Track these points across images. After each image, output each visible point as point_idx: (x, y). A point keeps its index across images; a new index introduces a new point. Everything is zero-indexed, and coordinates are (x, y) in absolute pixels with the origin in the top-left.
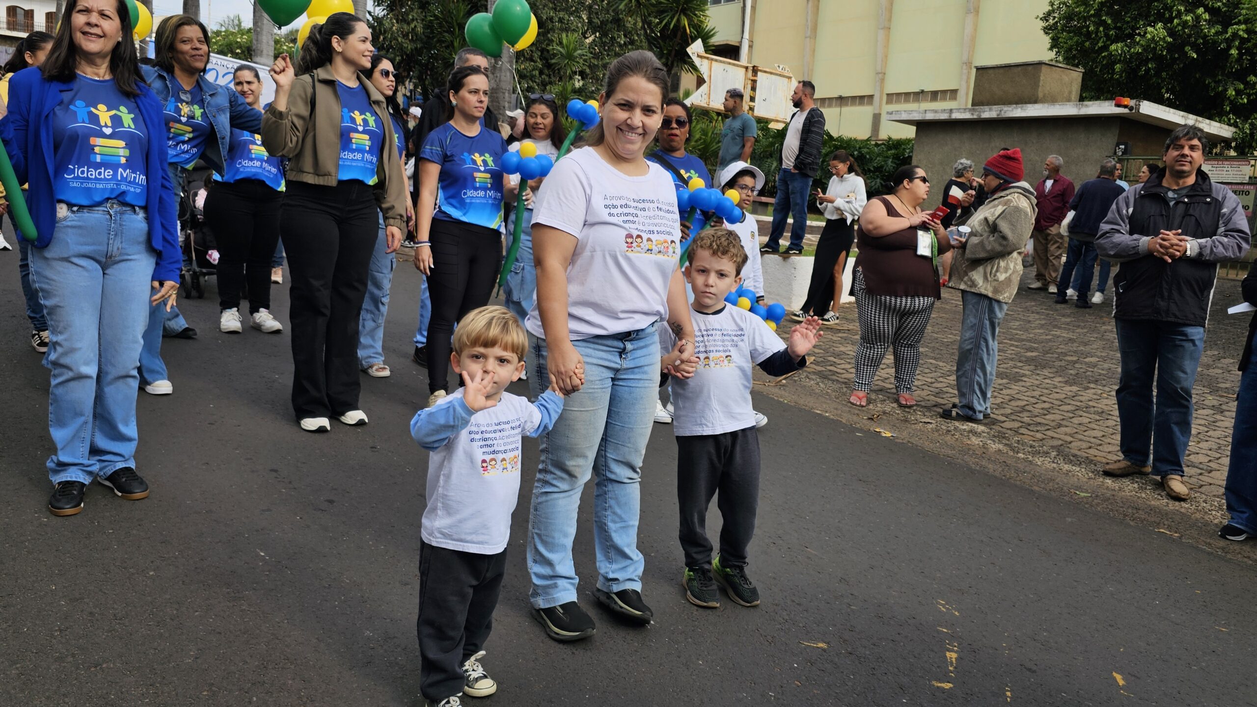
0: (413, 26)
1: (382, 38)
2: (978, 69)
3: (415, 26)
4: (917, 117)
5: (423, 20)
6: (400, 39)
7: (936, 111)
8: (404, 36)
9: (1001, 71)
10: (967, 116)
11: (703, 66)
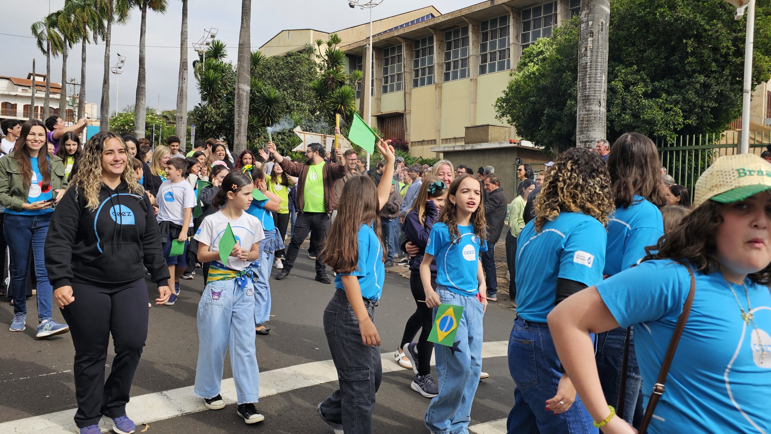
2: (466, 128)
4: (442, 150)
9: (474, 129)
11: (302, 136)
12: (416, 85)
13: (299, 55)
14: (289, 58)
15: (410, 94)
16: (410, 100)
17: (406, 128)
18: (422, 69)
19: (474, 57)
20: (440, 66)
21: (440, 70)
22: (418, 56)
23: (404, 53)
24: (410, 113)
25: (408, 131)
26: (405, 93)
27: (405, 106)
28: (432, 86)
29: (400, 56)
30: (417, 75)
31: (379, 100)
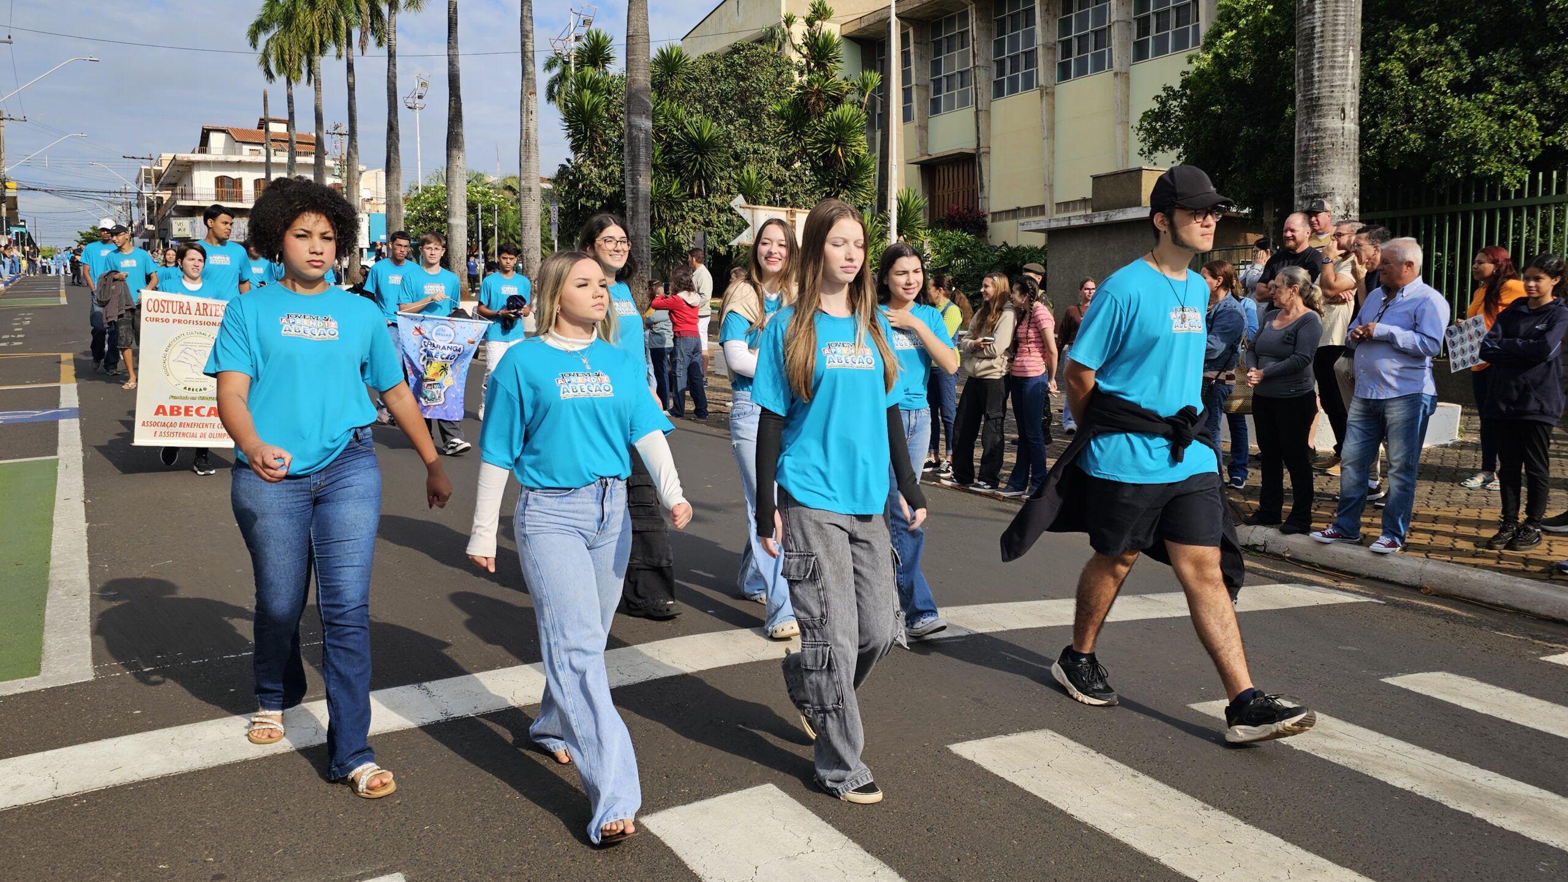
0: (610, 170)
1: (581, 185)
2: (1096, 178)
3: (612, 171)
4: (1044, 226)
5: (620, 164)
6: (598, 185)
7: (1058, 220)
8: (601, 182)
9: (1112, 178)
10: (1082, 222)
11: (746, 215)
12: (999, 93)
13: (756, 48)
14: (736, 56)
15: (988, 112)
16: (989, 126)
17: (982, 184)
18: (1011, 57)
19: (1122, 24)
20: (1049, 48)
21: (1050, 57)
22: (1002, 32)
23: (973, 26)
24: (989, 153)
25: (986, 189)
26: (977, 112)
27: (978, 139)
28: (1035, 94)
29: (964, 35)
30: (1001, 72)
31: (924, 128)
